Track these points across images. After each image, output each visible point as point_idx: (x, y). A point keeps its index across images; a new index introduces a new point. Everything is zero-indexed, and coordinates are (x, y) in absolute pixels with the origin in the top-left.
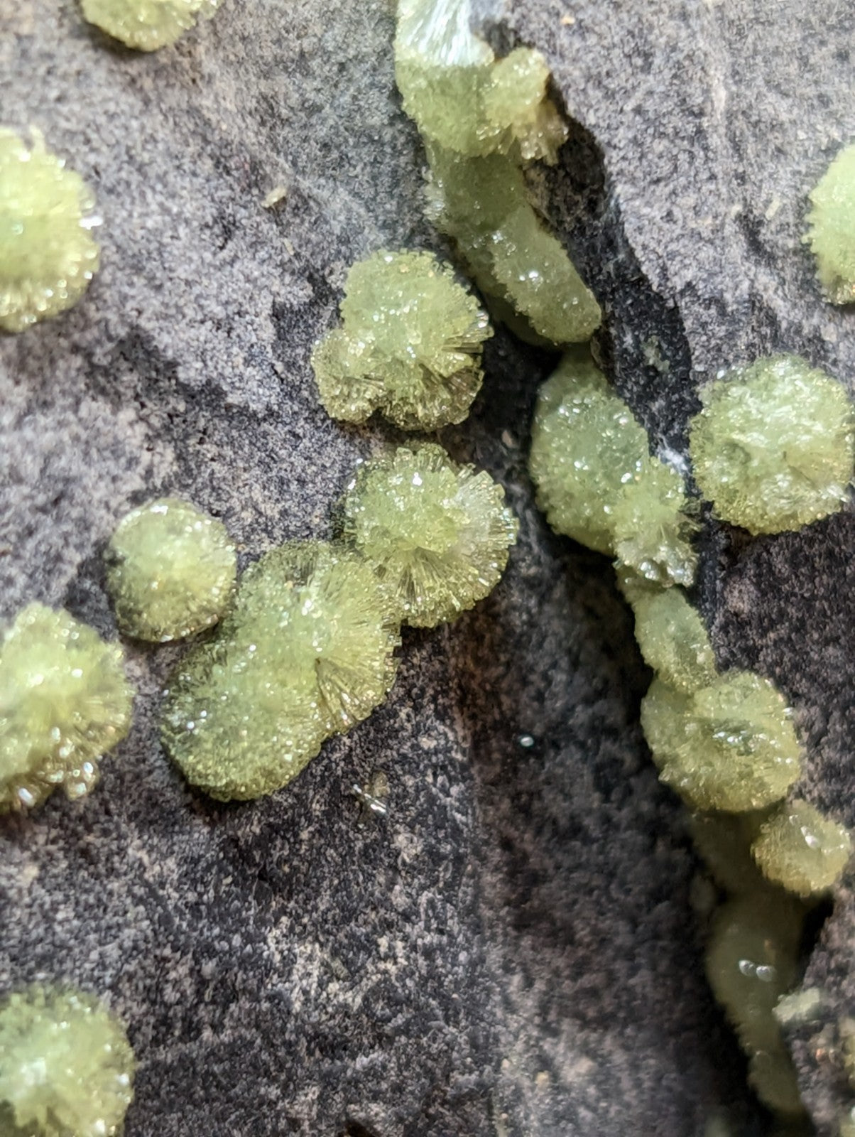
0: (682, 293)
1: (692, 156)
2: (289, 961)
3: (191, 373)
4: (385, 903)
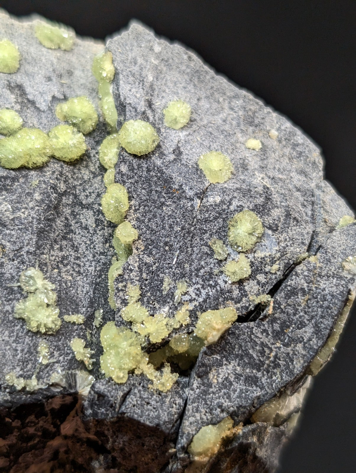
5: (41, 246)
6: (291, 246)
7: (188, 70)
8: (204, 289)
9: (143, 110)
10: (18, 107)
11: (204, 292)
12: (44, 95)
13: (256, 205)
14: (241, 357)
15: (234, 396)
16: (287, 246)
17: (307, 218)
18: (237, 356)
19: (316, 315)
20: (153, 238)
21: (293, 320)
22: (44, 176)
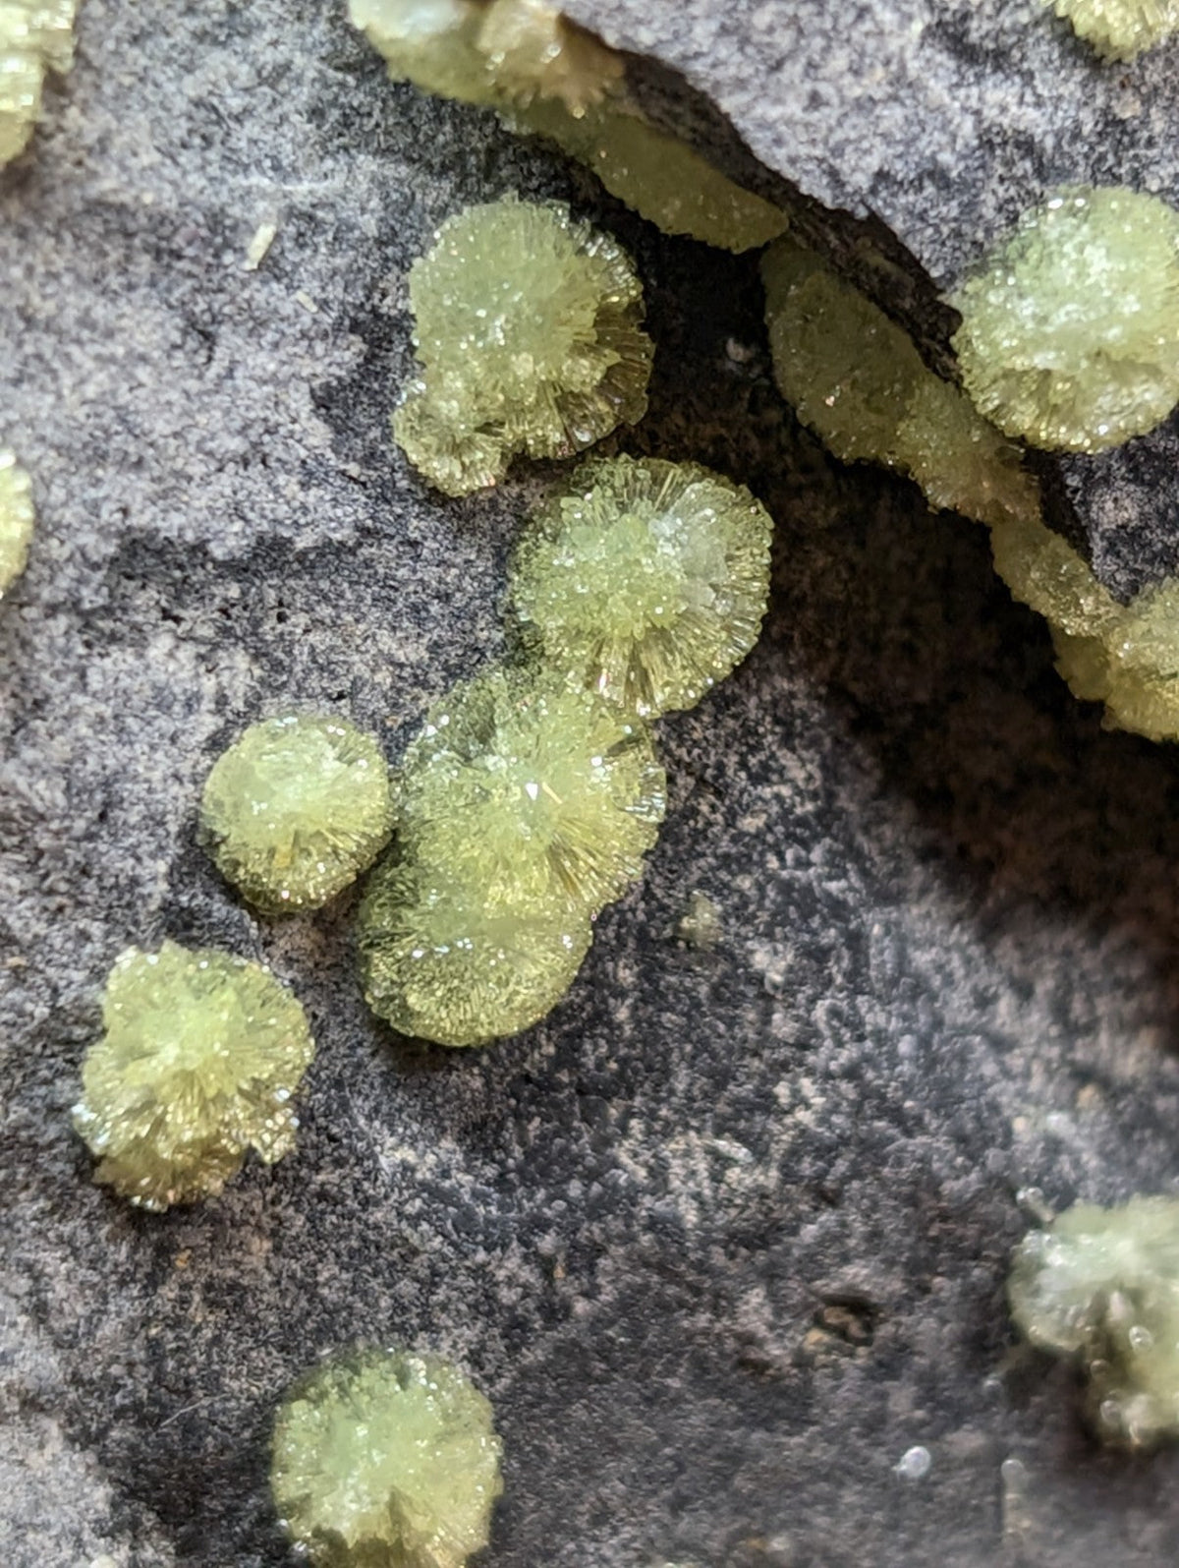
0: (873, 191)
2: (658, 1172)
3: (232, 540)
4: (766, 1040)
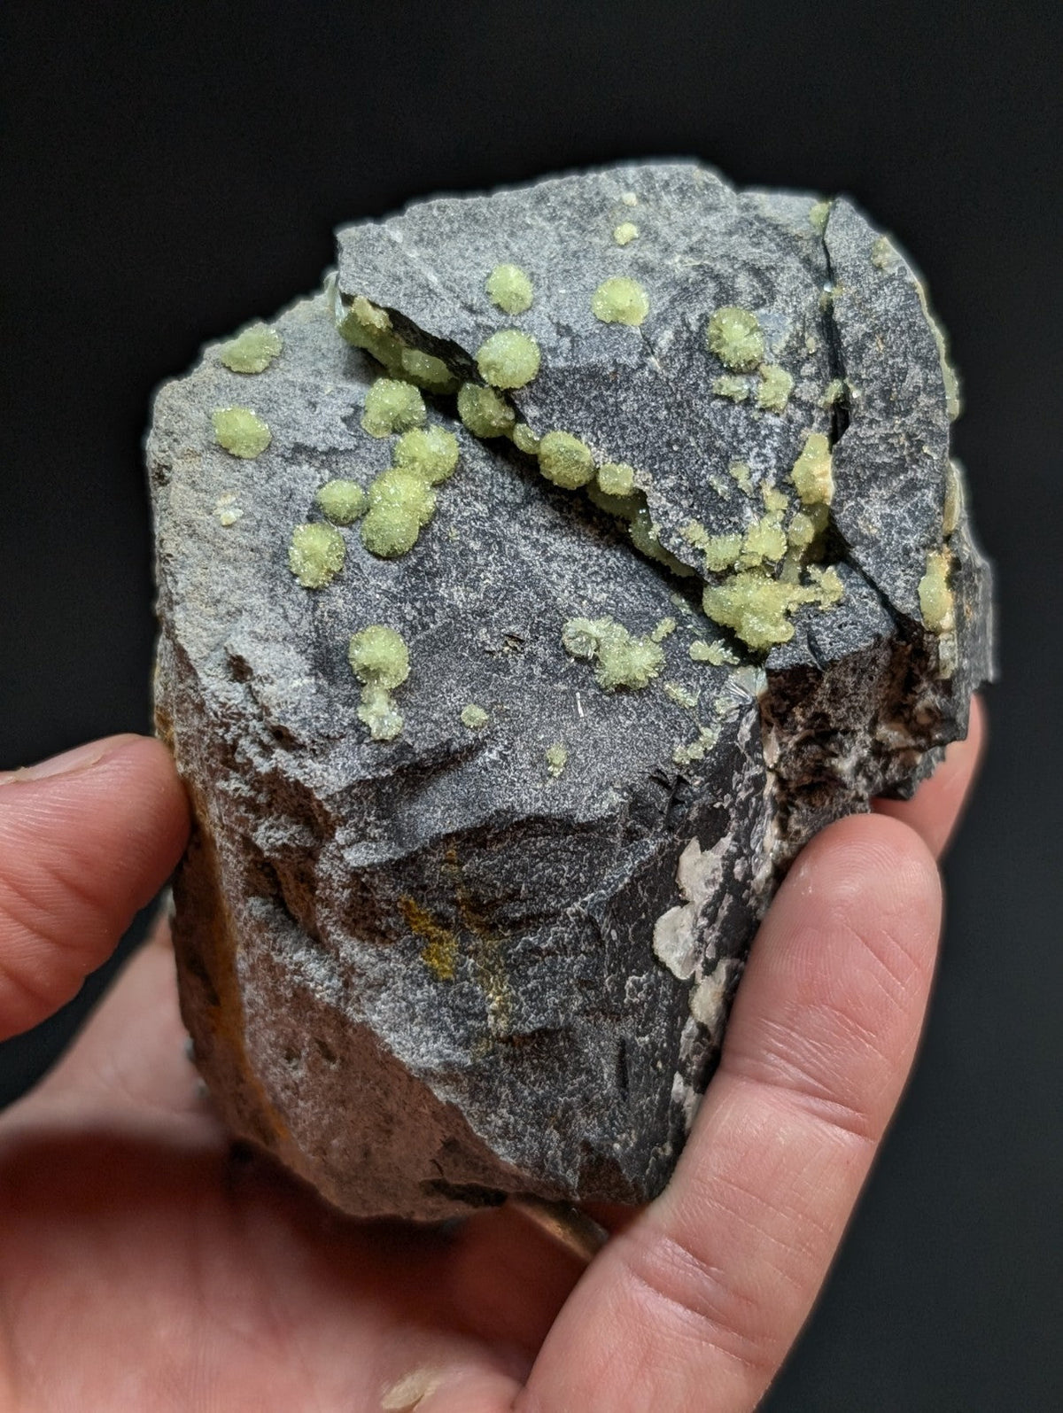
0: (450, 335)
1: (432, 298)
2: (451, 595)
3: (322, 447)
4: (476, 565)
5: (544, 592)
6: (800, 303)
7: (456, 225)
8: (764, 447)
9: (473, 323)
10: (326, 473)
11: (767, 451)
12: (333, 429)
13: (714, 298)
14: (875, 477)
15: (908, 524)
16: (795, 307)
17: (777, 255)
18: (869, 481)
19: (906, 347)
20: (648, 453)
21: (887, 379)
22: (452, 516)
